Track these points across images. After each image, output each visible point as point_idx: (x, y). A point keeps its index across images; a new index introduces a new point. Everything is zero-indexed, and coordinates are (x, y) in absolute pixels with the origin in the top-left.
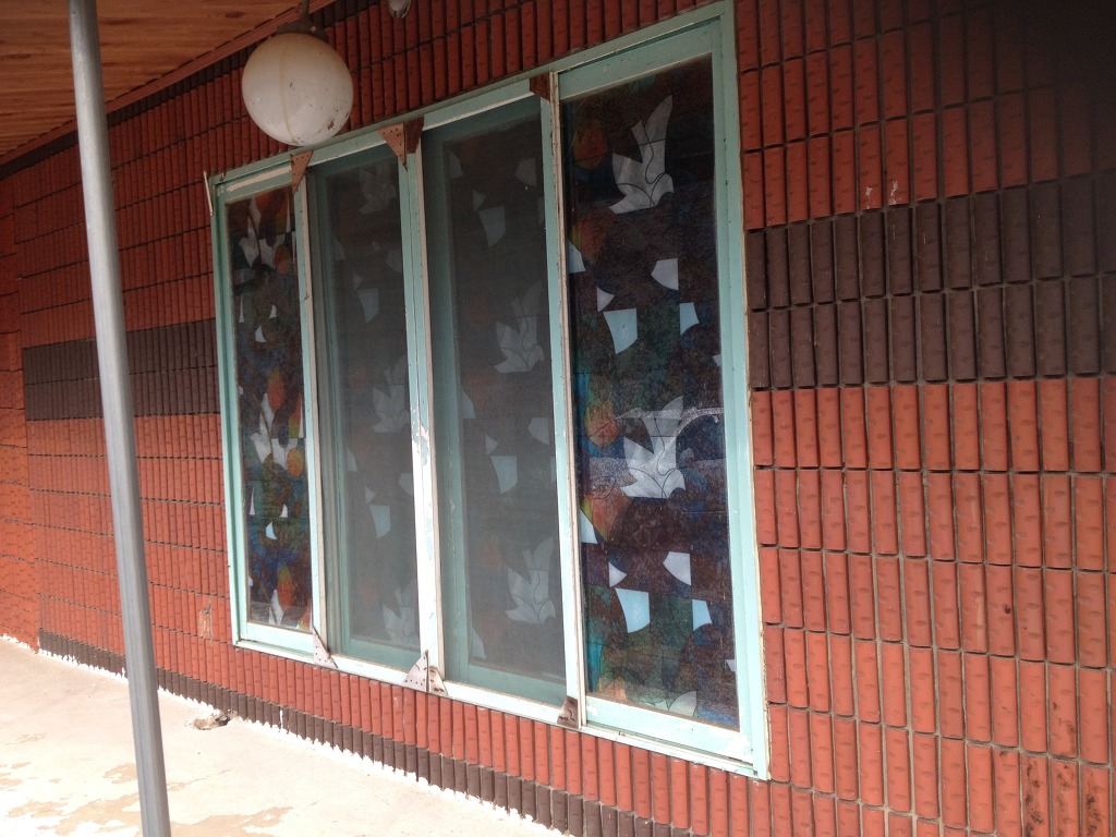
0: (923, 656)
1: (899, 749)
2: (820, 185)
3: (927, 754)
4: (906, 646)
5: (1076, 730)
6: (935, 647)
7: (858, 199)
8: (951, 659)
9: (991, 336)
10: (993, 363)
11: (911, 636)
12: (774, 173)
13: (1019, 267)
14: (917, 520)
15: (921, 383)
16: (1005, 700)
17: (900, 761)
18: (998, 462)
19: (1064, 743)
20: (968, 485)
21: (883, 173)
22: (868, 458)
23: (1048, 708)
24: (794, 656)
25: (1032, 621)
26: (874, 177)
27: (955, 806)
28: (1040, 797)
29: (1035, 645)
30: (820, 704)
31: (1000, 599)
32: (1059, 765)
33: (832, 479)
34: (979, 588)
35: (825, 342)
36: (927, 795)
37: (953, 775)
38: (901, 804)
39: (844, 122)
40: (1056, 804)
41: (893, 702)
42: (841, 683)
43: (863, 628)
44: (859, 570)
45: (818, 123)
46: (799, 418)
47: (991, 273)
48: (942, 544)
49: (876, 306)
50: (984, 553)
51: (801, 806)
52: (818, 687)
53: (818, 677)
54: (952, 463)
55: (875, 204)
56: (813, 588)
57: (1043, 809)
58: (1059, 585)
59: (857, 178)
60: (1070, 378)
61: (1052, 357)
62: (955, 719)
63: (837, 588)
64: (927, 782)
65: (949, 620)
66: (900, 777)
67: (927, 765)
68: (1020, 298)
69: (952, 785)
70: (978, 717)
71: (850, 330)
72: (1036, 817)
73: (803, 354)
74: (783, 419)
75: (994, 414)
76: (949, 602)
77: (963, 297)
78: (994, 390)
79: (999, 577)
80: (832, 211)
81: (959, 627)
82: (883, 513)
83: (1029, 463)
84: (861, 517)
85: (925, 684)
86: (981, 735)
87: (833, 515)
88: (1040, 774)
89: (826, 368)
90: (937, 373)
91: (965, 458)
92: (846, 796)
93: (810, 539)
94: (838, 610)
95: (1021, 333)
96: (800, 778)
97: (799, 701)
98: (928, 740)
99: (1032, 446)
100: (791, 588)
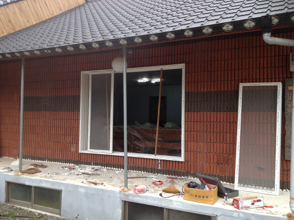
0: (206, 143)
1: (202, 155)
2: (196, 88)
3: (206, 155)
4: (204, 142)
5: (223, 150)
6: (207, 142)
7: (201, 90)
8: (209, 143)
9: (216, 107)
10: (215, 110)
11: (204, 141)
12: (190, 85)
13: (219, 100)
14: (206, 127)
15: (207, 112)
16: (215, 147)
17: (202, 156)
18: (216, 121)
19: (221, 152)
20: (212, 124)
21: (204, 88)
22: (200, 120)
23: (220, 148)
24: (189, 145)
25: (218, 138)
26: (203, 88)
27: (209, 161)
28: (219, 158)
29: (219, 141)
30: (192, 150)
31: (215, 136)
32: (221, 154)
33: (195, 123)
34: (213, 135)
35: (196, 106)
36: (206, 160)
37: (209, 157)
38: (202, 161)
39: (199, 81)
40: (221, 159)
41: (202, 149)
42: (195, 147)
43: (199, 141)
44: (198, 134)
45: (196, 81)
46: (192, 115)
47: (216, 100)
48: (209, 130)
49: (202, 103)
50: (214, 131)
51: (189, 163)
52: (192, 148)
53: (192, 147)
54: (210, 121)
55: (203, 91)
56: (192, 136)
57: (219, 159)
58: (222, 134)
59: (201, 88)
60: (224, 112)
61: (222, 110)
62: (209, 150)
63: (195, 136)
64: (206, 158)
65: (209, 139)
66: (202, 158)
67: (206, 156)
68: (219, 103)
69: (209, 158)
70: (212, 150)
71: (199, 105)
72: (218, 161)
73: (193, 108)
74: (190, 116)
75: (215, 116)
76: (209, 137)
77: (212, 102)
78: (216, 113)
79: (215, 134)
80: (197, 91)
81: (210, 140)
82: (202, 127)
83: (219, 121)
84: (199, 127)
85: (206, 147)
86: (212, 152)
87: (195, 127)
88: (219, 155)
89: (196, 110)
90: (209, 111)
91: (212, 120)
92: (195, 161)
93: (192, 130)
94: (195, 139)
95: (219, 107)
96: (189, 160)
97: (190, 150)
98: (206, 153)
99: (219, 119)
100: (189, 136)
